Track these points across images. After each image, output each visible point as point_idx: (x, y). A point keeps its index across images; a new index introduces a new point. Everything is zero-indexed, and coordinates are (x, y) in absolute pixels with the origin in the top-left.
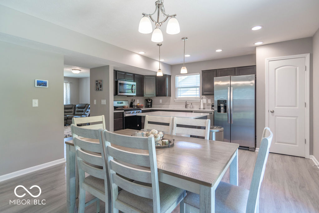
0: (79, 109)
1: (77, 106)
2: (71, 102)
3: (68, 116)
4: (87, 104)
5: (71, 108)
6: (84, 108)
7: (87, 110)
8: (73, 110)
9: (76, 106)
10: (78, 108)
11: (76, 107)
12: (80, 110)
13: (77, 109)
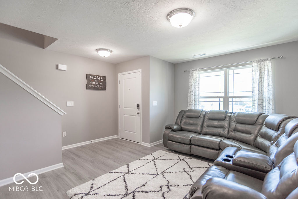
5: (252, 124)
9: (266, 120)
10: (267, 126)
11: (264, 123)
13: (263, 130)
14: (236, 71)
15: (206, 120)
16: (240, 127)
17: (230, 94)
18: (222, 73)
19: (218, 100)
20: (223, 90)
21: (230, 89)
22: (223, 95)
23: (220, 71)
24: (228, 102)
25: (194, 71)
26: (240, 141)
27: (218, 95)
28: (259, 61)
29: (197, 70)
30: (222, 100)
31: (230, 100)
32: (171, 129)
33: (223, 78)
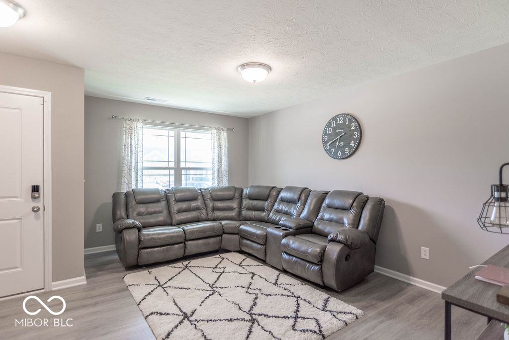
0: (251, 202)
1: (246, 191)
2: (229, 180)
3: (224, 222)
4: (274, 187)
5: (231, 199)
6: (266, 200)
7: (276, 207)
8: (235, 205)
9: (244, 192)
10: (251, 198)
11: (244, 195)
12: (255, 203)
13: (246, 202)
14: (189, 134)
15: (172, 202)
16: (219, 204)
17: (182, 165)
18: (172, 133)
19: (167, 172)
20: (172, 159)
21: (182, 158)
22: (172, 165)
23: (169, 130)
24: (181, 175)
25: (135, 123)
26: (211, 221)
27: (165, 165)
28: (217, 129)
29: (140, 121)
30: (172, 172)
31: (183, 172)
32: (136, 227)
33: (172, 140)
